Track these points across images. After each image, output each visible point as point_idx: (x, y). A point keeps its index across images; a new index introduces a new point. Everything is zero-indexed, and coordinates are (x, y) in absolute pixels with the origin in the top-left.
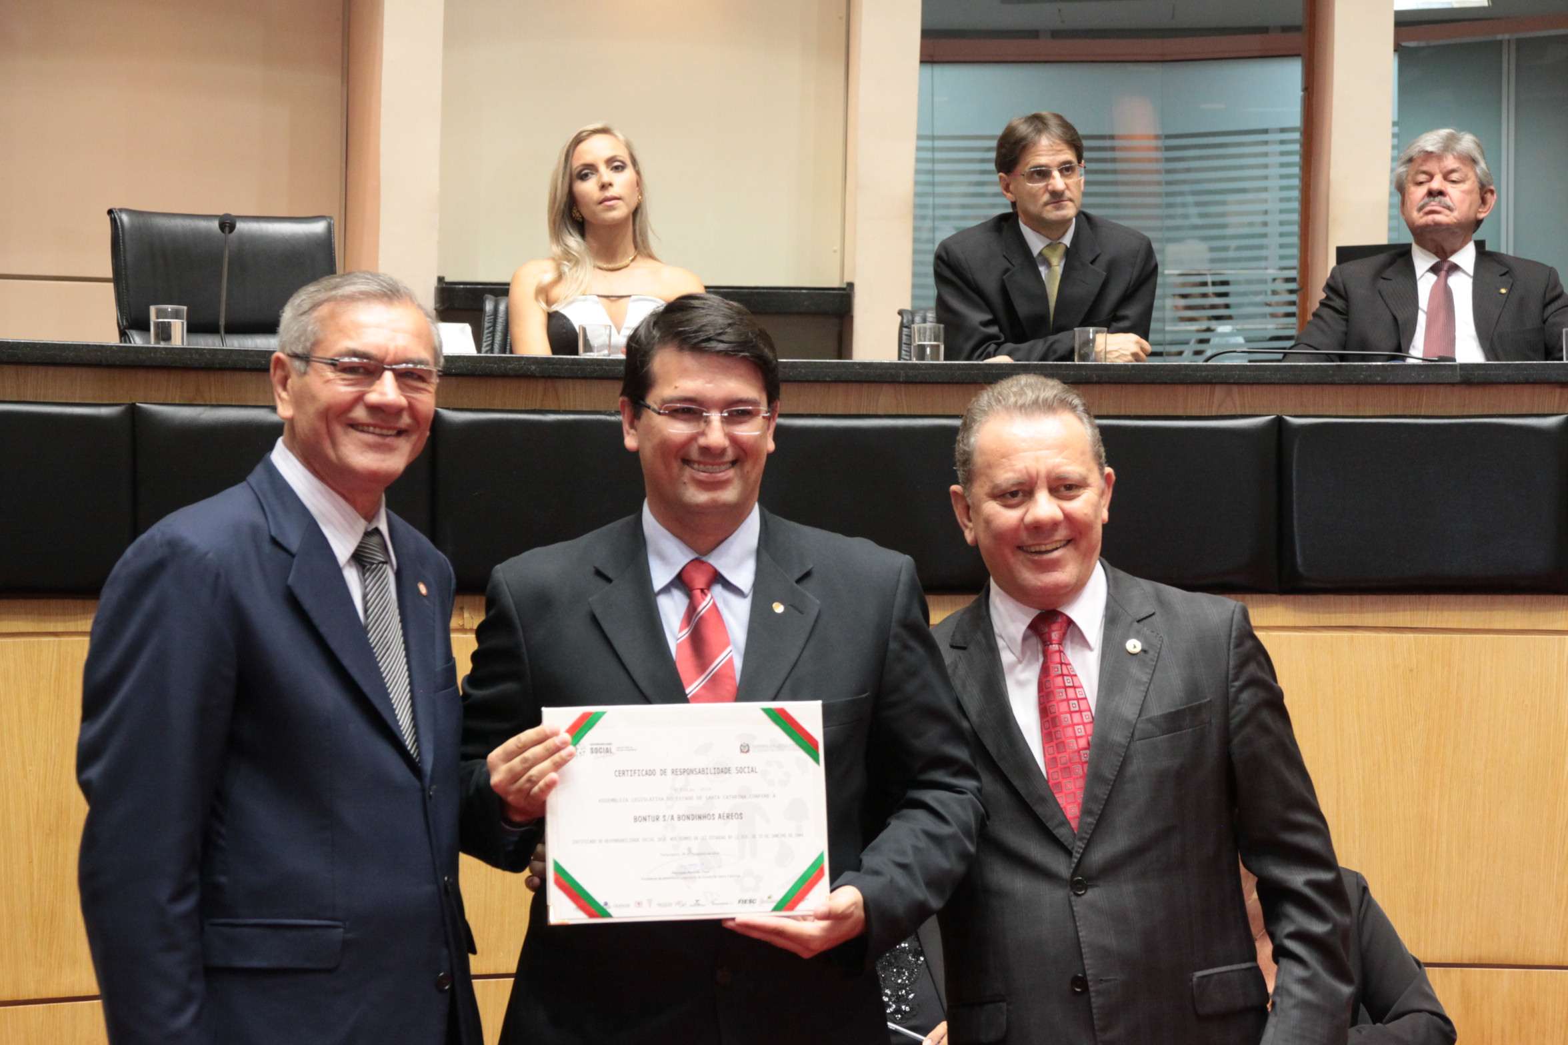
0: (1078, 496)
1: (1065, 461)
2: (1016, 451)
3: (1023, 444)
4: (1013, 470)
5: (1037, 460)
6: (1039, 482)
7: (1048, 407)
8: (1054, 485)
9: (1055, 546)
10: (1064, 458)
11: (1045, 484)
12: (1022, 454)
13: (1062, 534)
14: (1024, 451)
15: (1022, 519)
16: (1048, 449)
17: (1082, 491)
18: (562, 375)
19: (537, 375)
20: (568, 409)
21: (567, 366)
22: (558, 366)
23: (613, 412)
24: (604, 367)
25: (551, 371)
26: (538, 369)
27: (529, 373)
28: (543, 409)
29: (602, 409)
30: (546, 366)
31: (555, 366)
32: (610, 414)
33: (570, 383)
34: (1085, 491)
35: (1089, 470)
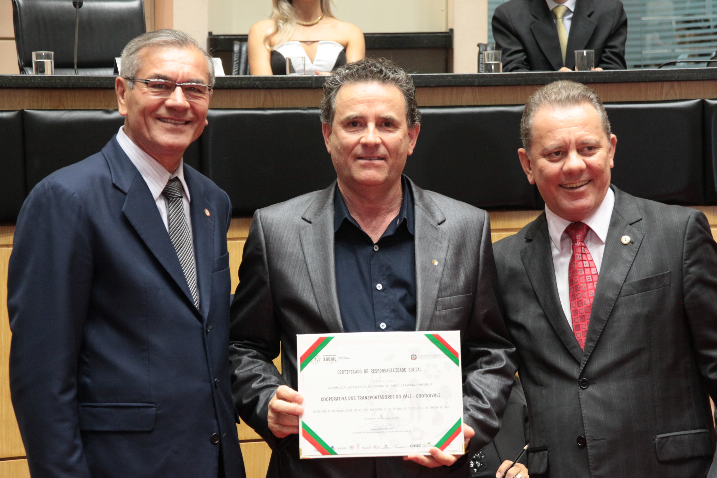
0: (595, 154)
1: (586, 133)
2: (557, 128)
3: (561, 124)
4: (555, 140)
5: (569, 133)
6: (571, 146)
7: (575, 100)
8: (581, 147)
9: (581, 184)
10: (586, 131)
11: (575, 147)
12: (560, 130)
13: (585, 176)
14: (561, 128)
15: (562, 169)
16: (576, 126)
17: (597, 150)
18: (275, 87)
19: (260, 87)
20: (279, 107)
21: (278, 82)
22: (272, 82)
23: (306, 108)
24: (300, 81)
25: (268, 85)
26: (260, 84)
27: (255, 86)
28: (265, 107)
29: (299, 106)
30: (265, 82)
31: (270, 82)
32: (304, 109)
33: (280, 92)
34: (599, 150)
35: (601, 137)
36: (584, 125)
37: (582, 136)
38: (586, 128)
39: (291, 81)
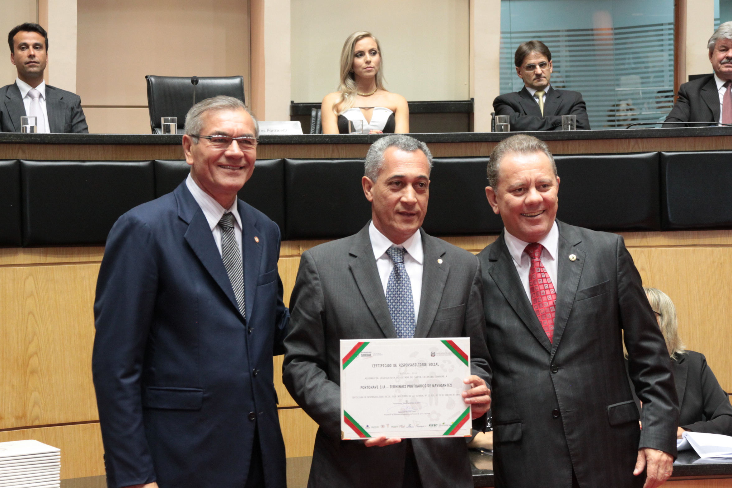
0: (548, 190)
1: (543, 174)
2: (521, 170)
3: (523, 167)
4: (520, 179)
5: (530, 174)
6: (532, 184)
7: (533, 149)
8: (538, 185)
9: (538, 213)
10: (542, 172)
11: (534, 185)
12: (523, 171)
13: (541, 208)
14: (524, 170)
15: (524, 201)
16: (535, 169)
17: (550, 187)
18: (340, 143)
19: (329, 143)
20: (343, 157)
21: (342, 139)
24: (359, 138)
25: (335, 141)
26: (329, 140)
27: (325, 142)
33: (344, 146)
34: (552, 187)
35: (553, 178)
36: (541, 168)
37: (540, 176)
38: (543, 170)
39: (352, 138)
